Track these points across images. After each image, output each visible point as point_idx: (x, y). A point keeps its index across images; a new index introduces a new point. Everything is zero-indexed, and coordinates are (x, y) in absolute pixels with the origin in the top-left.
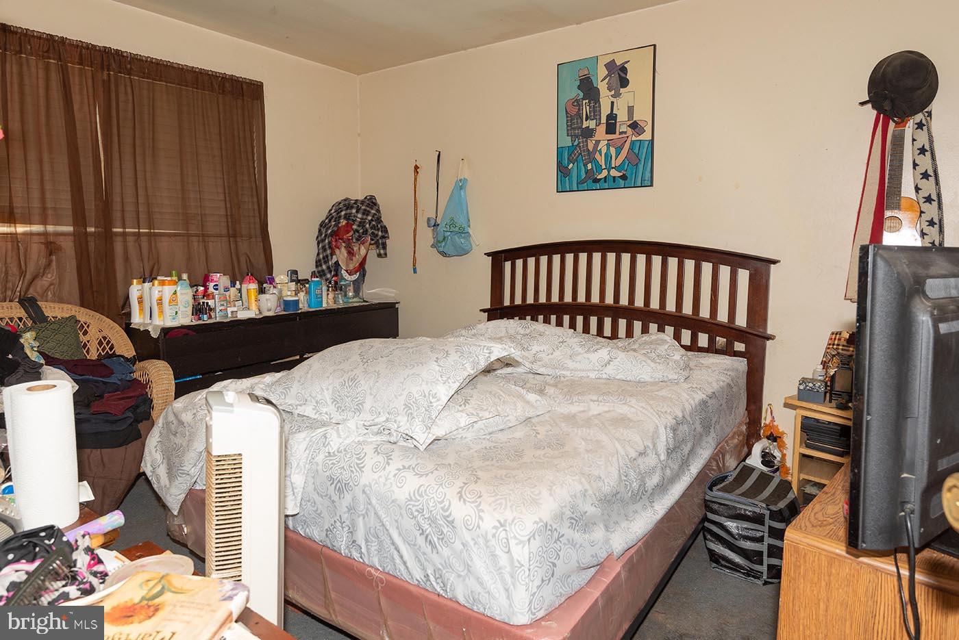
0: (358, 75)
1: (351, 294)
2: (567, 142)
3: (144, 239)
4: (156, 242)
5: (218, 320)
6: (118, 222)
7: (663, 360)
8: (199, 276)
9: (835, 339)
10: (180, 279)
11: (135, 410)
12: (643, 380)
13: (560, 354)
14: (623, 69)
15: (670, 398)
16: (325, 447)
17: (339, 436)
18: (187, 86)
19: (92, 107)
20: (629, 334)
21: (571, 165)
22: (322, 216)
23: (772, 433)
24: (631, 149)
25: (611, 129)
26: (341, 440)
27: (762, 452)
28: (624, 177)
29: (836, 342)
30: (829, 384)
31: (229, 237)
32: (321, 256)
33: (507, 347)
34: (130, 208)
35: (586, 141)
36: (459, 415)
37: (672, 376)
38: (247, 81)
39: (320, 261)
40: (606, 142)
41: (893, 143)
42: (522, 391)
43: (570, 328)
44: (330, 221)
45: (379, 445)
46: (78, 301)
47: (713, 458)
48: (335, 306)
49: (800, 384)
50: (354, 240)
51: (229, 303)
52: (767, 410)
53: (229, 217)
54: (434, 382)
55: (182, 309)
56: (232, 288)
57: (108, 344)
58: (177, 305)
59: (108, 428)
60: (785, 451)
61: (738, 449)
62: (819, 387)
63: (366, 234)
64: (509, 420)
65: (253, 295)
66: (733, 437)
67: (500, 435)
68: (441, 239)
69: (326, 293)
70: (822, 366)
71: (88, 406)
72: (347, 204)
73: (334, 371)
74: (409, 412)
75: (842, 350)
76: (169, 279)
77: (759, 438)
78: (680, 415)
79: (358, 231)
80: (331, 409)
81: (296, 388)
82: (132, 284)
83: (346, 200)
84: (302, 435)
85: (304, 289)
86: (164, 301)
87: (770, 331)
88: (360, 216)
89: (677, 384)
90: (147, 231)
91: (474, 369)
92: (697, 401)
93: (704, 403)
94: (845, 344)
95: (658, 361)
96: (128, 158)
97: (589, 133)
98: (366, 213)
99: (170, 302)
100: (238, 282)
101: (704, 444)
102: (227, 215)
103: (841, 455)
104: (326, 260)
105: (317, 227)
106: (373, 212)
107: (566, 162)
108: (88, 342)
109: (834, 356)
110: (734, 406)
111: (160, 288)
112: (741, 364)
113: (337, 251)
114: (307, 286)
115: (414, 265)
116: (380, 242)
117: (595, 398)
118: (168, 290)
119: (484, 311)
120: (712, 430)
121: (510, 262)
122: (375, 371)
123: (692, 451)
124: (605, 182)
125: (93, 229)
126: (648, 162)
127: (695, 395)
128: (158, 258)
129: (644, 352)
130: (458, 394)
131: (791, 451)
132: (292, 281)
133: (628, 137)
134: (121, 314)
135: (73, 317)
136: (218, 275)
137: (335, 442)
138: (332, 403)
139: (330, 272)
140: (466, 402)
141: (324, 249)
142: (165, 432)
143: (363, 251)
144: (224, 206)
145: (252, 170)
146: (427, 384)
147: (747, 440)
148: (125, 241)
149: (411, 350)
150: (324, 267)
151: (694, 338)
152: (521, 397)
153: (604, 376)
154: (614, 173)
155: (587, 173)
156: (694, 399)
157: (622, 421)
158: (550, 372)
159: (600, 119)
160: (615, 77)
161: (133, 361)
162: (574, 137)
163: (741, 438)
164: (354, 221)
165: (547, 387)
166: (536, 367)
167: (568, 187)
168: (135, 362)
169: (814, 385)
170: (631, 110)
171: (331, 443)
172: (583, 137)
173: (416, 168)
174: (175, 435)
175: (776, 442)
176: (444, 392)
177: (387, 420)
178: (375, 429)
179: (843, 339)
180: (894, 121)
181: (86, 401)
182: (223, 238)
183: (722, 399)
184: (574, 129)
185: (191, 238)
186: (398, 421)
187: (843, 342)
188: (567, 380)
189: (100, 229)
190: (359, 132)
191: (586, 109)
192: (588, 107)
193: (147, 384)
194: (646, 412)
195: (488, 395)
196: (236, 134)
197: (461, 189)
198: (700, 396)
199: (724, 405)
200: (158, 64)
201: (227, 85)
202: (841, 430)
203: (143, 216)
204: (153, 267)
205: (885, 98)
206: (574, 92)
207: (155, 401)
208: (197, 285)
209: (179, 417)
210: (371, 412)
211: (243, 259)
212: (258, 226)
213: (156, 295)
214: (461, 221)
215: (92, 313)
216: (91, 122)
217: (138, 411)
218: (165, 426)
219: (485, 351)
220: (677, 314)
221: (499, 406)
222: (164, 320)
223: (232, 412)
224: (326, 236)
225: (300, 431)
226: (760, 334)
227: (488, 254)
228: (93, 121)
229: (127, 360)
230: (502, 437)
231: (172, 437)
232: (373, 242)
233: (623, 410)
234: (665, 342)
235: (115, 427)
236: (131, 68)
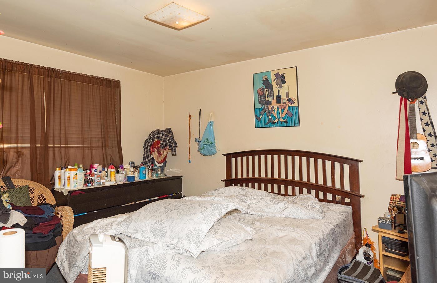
0: (163, 76)
1: (159, 172)
2: (259, 106)
3: (63, 149)
4: (68, 150)
5: (96, 186)
6: (51, 141)
7: (311, 208)
8: (88, 165)
9: (393, 198)
10: (79, 167)
11: (54, 231)
12: (302, 218)
13: (261, 205)
14: (283, 76)
15: (316, 228)
16: (147, 256)
17: (154, 250)
18: (86, 83)
19: (42, 92)
20: (294, 194)
21: (261, 116)
22: (146, 137)
23: (367, 243)
24: (289, 110)
25: (279, 100)
26: (155, 253)
27: (364, 252)
28: (286, 122)
29: (394, 200)
30: (393, 220)
31: (102, 147)
32: (145, 155)
33: (235, 205)
34: (57, 135)
35: (268, 106)
36: (213, 239)
37: (316, 216)
38: (113, 80)
39: (145, 157)
40: (277, 107)
41: (410, 110)
42: (244, 226)
43: (264, 190)
44: (150, 140)
45: (174, 255)
46: (30, 178)
47: (340, 257)
48: (152, 179)
49: (379, 220)
50: (161, 148)
51: (101, 178)
52: (364, 231)
53: (103, 138)
54: (200, 223)
55: (79, 181)
56: (103, 171)
57: (43, 198)
58: (77, 180)
59: (40, 240)
60: (375, 252)
61: (351, 251)
62: (389, 222)
63: (167, 145)
64: (238, 241)
65: (113, 174)
66: (348, 245)
67: (233, 249)
68: (202, 148)
69: (148, 172)
70: (388, 211)
71: (31, 229)
72: (158, 132)
73: (152, 216)
74: (188, 238)
75: (398, 203)
76: (73, 167)
77: (361, 246)
78: (322, 237)
79: (163, 144)
80: (150, 235)
81: (133, 224)
82: (56, 170)
83: (157, 130)
84: (135, 250)
85: (137, 170)
86: (70, 178)
87: (361, 193)
88: (164, 137)
89: (319, 220)
90: (65, 145)
91: (219, 216)
92: (329, 229)
93: (333, 230)
94: (399, 200)
95: (309, 208)
96: (57, 114)
97: (269, 103)
98: (167, 136)
99: (74, 179)
100: (106, 168)
101: (335, 250)
102: (102, 138)
103: (403, 256)
104: (148, 156)
105: (144, 142)
106: (170, 135)
107: (259, 115)
108: (33, 197)
109: (394, 207)
110: (348, 229)
111: (69, 172)
112: (349, 209)
113: (153, 153)
114: (139, 169)
115: (189, 159)
116: (173, 148)
117: (279, 228)
118: (73, 173)
119: (223, 181)
120: (338, 243)
121: (235, 158)
122: (172, 217)
123: (329, 255)
124: (278, 124)
125: (39, 145)
126: (297, 116)
127: (328, 226)
128: (69, 158)
129: (302, 204)
130: (212, 228)
131: (378, 252)
132: (132, 167)
133: (287, 105)
134: (50, 184)
135: (27, 186)
136: (97, 165)
137: (152, 254)
138: (151, 232)
139: (150, 162)
140: (216, 232)
141: (147, 152)
142: (68, 245)
143: (165, 153)
144: (101, 134)
145: (114, 118)
146: (197, 224)
147: (356, 246)
148: (54, 150)
149: (189, 206)
150: (147, 160)
151: (325, 196)
152: (243, 229)
153: (283, 216)
154: (281, 120)
155: (269, 119)
156: (328, 228)
157: (293, 241)
158: (257, 213)
159: (274, 97)
160: (279, 80)
161: (54, 206)
162: (262, 104)
163: (353, 245)
164: (161, 139)
165: (255, 222)
166: (249, 211)
167: (260, 125)
168: (55, 207)
169: (386, 221)
170: (287, 93)
171: (150, 254)
172: (266, 104)
173: (190, 116)
174: (73, 247)
175: (370, 247)
176: (205, 228)
177: (177, 243)
178: (172, 247)
179: (397, 198)
180: (409, 100)
181: (31, 227)
182: (100, 148)
183: (342, 226)
184: (262, 101)
185: (84, 148)
186: (183, 243)
187: (398, 200)
188: (265, 218)
189: (43, 145)
190: (163, 100)
191: (267, 93)
192: (268, 92)
193: (61, 218)
194: (305, 236)
195: (227, 229)
196: (107, 102)
197: (211, 126)
198: (331, 226)
199: (343, 230)
200: (73, 74)
201: (104, 82)
202: (402, 243)
203: (63, 139)
204: (67, 162)
205: (404, 91)
206: (261, 85)
207: (64, 227)
208: (87, 170)
209: (76, 238)
210: (170, 238)
211: (109, 157)
212: (116, 142)
213: (67, 175)
214: (211, 140)
215: (36, 183)
216: (41, 99)
217: (56, 231)
218: (68, 242)
219: (225, 206)
220: (316, 184)
221: (233, 234)
222: (70, 187)
223: (102, 246)
224: (148, 146)
225: (134, 247)
226: (357, 195)
227: (224, 155)
228: (43, 98)
229: (51, 206)
230: (235, 250)
231: (72, 248)
232: (170, 149)
233: (293, 235)
234: (311, 199)
235: (44, 240)
236: (61, 76)
